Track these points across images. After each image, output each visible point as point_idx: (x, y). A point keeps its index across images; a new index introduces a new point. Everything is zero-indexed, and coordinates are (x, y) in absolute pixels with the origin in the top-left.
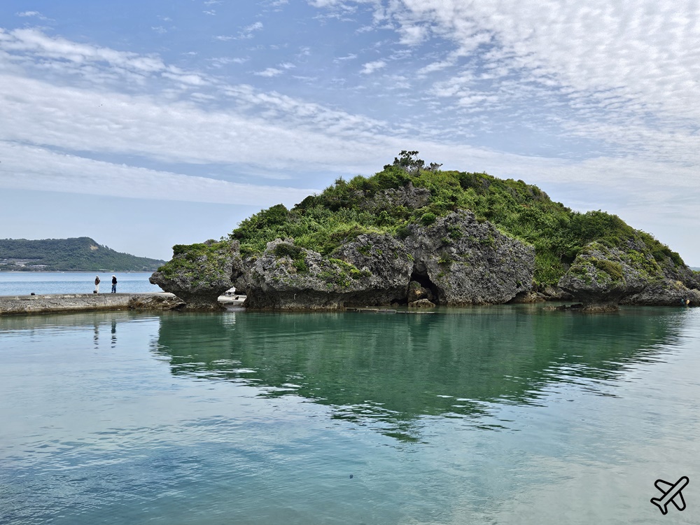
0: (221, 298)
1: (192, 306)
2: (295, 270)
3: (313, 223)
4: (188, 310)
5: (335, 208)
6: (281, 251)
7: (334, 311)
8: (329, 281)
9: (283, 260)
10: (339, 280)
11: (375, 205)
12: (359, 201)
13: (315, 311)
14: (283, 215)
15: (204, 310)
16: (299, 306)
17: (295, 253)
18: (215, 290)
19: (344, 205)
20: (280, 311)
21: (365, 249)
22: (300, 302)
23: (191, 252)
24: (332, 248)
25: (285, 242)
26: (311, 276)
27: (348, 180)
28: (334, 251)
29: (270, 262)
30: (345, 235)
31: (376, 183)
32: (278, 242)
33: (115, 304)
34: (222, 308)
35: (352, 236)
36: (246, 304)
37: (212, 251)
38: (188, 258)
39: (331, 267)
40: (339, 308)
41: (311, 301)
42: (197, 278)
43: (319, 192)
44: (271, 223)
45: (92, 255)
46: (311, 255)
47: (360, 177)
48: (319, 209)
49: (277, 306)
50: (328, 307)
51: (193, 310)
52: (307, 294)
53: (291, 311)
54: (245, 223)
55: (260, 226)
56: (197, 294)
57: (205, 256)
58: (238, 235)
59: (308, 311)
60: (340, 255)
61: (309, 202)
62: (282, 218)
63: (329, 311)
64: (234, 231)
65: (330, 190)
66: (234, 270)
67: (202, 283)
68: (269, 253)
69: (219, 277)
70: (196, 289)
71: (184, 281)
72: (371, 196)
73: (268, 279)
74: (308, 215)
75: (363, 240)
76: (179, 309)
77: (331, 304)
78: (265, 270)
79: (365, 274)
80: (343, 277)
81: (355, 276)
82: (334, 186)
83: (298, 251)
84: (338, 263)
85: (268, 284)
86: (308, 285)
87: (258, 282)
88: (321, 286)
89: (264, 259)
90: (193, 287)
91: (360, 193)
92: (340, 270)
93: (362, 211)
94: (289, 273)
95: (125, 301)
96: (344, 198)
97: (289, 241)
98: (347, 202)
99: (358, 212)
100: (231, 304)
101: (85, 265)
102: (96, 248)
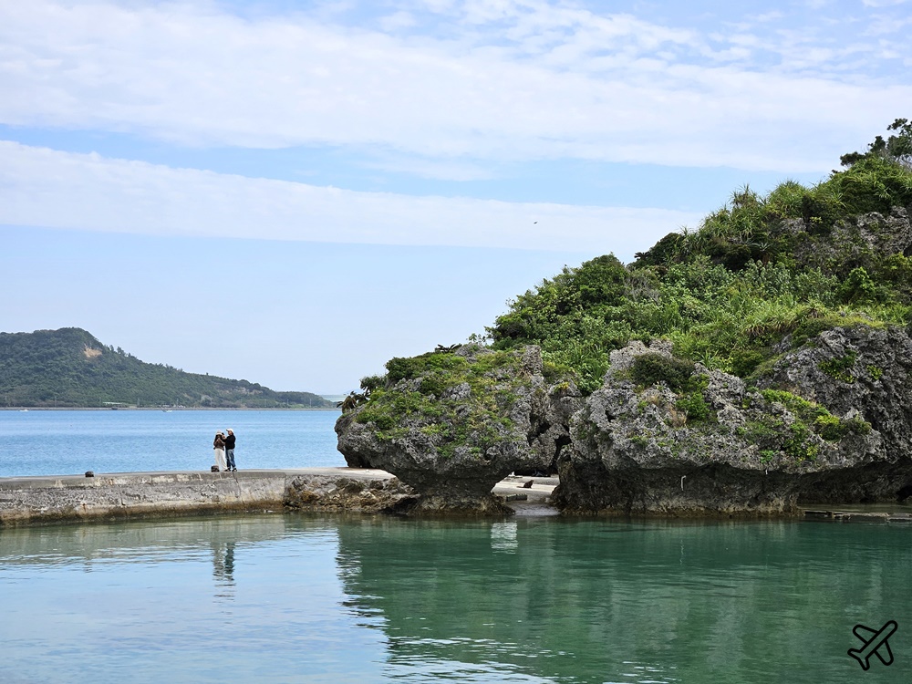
0: (501, 486)
1: (436, 504)
2: (683, 418)
3: (690, 301)
4: (428, 515)
5: (736, 262)
6: (647, 372)
7: (777, 517)
8: (766, 443)
9: (652, 394)
10: (790, 444)
11: (833, 254)
12: (795, 244)
13: (731, 517)
14: (616, 280)
15: (462, 515)
16: (692, 504)
17: (677, 377)
18: (493, 466)
19: (757, 255)
20: (645, 517)
21: (838, 366)
22: (694, 496)
23: (430, 374)
24: (755, 363)
25: (652, 350)
26: (723, 432)
28: (761, 368)
29: (622, 399)
30: (785, 329)
31: (835, 198)
32: (636, 349)
33: (257, 496)
34: (502, 509)
35: (805, 332)
36: (559, 499)
37: (478, 373)
38: (425, 389)
39: (767, 409)
40: (787, 509)
41: (720, 493)
42: (449, 439)
44: (591, 300)
45: (88, 368)
46: (718, 378)
47: (793, 186)
48: (700, 266)
49: (637, 504)
50: (762, 508)
51: (440, 516)
52: (714, 476)
53: (672, 517)
54: (527, 300)
55: (564, 308)
56: (450, 477)
57: (465, 385)
58: (508, 332)
59: (713, 517)
60: (778, 379)
61: (669, 250)
62: (615, 287)
63: (763, 517)
64: (500, 321)
65: (722, 218)
66: (533, 418)
67: (464, 451)
68: (617, 376)
69: (501, 435)
70: (448, 466)
71: (420, 446)
72: (823, 231)
73: (620, 441)
74: (674, 279)
75: (833, 343)
76: (400, 511)
77: (768, 501)
78: (610, 418)
79: (855, 428)
80: (800, 436)
81: (830, 433)
82: (730, 208)
83: (686, 372)
84: (783, 400)
85: (619, 453)
86: (715, 454)
87: (593, 446)
88: (747, 457)
89: (609, 392)
90: (442, 460)
91: (796, 225)
92: (791, 418)
93: (802, 268)
94: (670, 424)
95: (276, 491)
96: (757, 237)
97: (662, 348)
98: (764, 246)
99: (794, 272)
100: (521, 498)
102: (96, 353)
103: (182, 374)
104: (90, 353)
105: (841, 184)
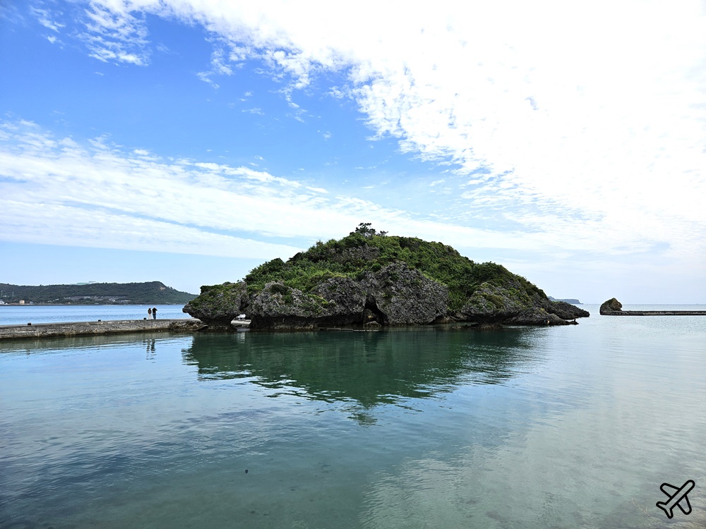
0: (233, 322)
1: (212, 328)
2: (284, 302)
3: (300, 270)
4: (210, 331)
5: (315, 261)
6: (275, 289)
7: (311, 330)
8: (307, 309)
9: (275, 296)
10: (314, 309)
11: (343, 258)
12: (332, 256)
13: (298, 330)
14: (280, 265)
15: (220, 331)
16: (287, 327)
17: (284, 291)
18: (228, 316)
19: (321, 258)
20: (274, 331)
21: (333, 288)
22: (287, 324)
23: (212, 290)
24: (312, 287)
25: (278, 283)
26: (295, 306)
27: (324, 242)
28: (313, 289)
29: (267, 297)
30: (320, 278)
31: (343, 244)
32: (274, 283)
33: (159, 327)
34: (234, 329)
35: (325, 279)
36: (251, 326)
37: (227, 290)
38: (210, 295)
39: (308, 300)
40: (314, 328)
41: (294, 323)
42: (216, 309)
43: (305, 250)
44: (272, 270)
45: (161, 293)
46: (295, 292)
47: (333, 240)
48: (305, 261)
49: (272, 327)
50: (306, 328)
51: (213, 331)
52: (292, 319)
53: (281, 331)
54: (254, 270)
55: (264, 273)
56: (215, 319)
57: (222, 293)
58: (249, 279)
59: (293, 330)
60: (316, 292)
61: (298, 256)
62: (279, 267)
63: (307, 330)
64: (247, 276)
65: (313, 248)
66: (242, 303)
67: (219, 312)
68: (266, 291)
69: (231, 307)
70: (215, 316)
71: (206, 311)
72: (340, 252)
73: (265, 309)
74: (298, 265)
75: (331, 282)
76: (203, 330)
77: (308, 326)
78: (263, 302)
79: (332, 304)
80: (317, 307)
81: (325, 306)
82: (316, 246)
83: (286, 289)
84: (313, 297)
85: (265, 312)
86: (292, 312)
87: (259, 311)
88: (301, 313)
89: (263, 295)
90: (213, 315)
91: (333, 251)
92: (314, 302)
93: (334, 262)
94: (280, 304)
95: (167, 325)
96: (322, 254)
97: (281, 283)
98: (323, 256)
99: (331, 263)
100: (240, 326)
101: (156, 300)
102: (164, 288)
103: (190, 294)
104: (162, 288)
105: (346, 239)
